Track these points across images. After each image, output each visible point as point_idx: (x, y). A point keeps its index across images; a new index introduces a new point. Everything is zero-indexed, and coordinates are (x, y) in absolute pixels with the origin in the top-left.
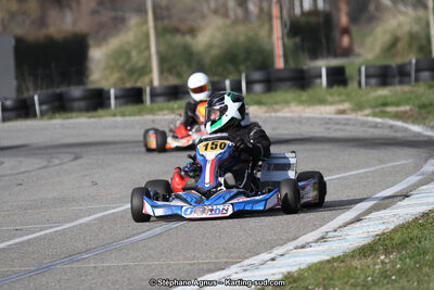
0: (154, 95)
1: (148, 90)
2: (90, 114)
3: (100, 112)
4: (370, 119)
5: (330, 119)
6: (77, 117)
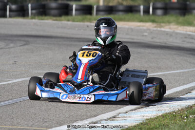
1: (95, 7)
5: (189, 35)
6: (47, 19)
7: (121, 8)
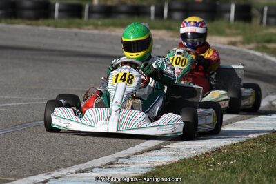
0: (91, 12)
1: (87, 7)
2: (29, 22)
3: (41, 22)
4: (253, 52)
6: (18, 24)
7: (123, 8)
